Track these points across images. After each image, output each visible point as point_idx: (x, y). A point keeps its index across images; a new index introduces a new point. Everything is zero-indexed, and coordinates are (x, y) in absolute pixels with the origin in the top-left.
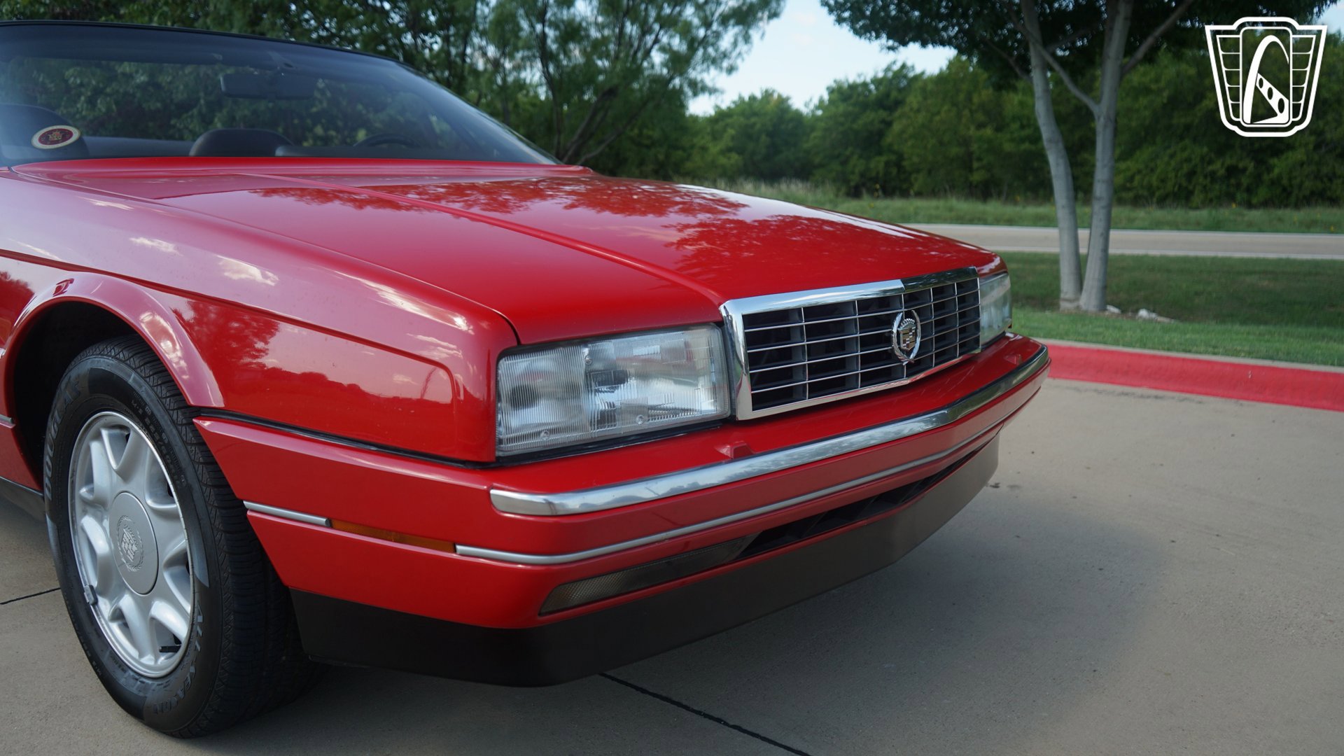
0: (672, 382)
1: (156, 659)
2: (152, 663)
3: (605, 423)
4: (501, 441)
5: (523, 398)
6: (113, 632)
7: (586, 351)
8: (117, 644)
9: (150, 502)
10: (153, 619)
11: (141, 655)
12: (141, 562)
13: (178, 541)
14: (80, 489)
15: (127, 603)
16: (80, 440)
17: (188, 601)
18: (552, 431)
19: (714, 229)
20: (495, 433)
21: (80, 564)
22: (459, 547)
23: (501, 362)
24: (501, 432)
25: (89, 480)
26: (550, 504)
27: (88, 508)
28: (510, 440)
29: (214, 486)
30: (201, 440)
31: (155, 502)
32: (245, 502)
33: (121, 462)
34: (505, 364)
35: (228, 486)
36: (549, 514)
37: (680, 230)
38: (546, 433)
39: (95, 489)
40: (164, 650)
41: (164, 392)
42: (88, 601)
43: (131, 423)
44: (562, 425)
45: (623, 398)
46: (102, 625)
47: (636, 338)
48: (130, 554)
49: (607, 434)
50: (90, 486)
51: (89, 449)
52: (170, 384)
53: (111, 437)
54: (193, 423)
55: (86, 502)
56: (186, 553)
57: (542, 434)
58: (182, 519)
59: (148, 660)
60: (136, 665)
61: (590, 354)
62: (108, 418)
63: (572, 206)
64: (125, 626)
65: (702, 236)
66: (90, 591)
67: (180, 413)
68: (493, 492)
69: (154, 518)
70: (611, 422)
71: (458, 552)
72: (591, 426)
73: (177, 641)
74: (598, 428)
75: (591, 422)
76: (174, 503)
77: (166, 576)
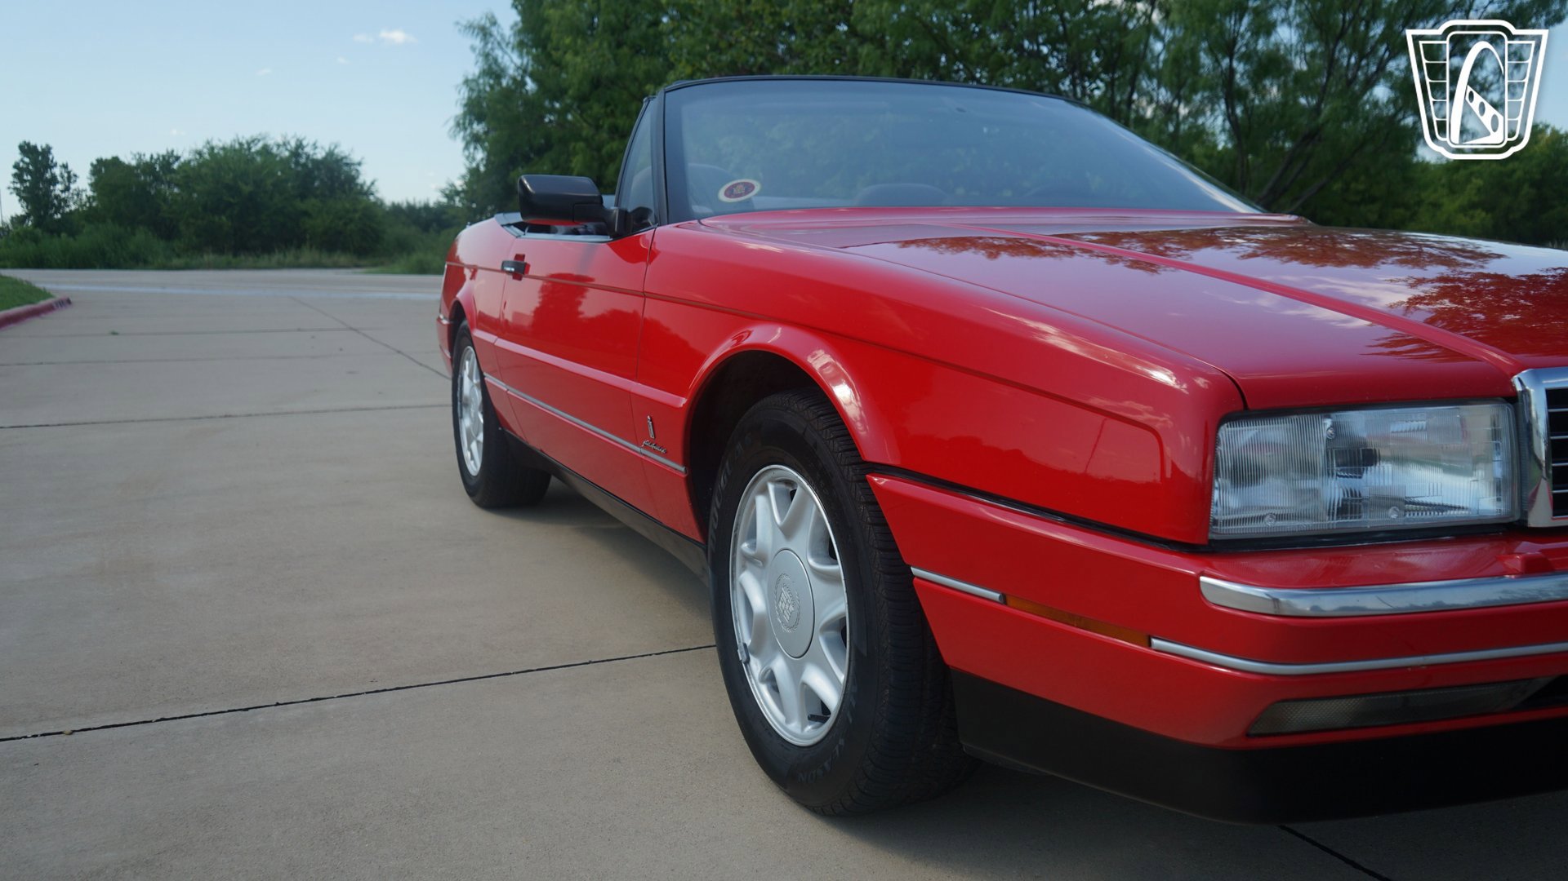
0: (1441, 470)
1: (803, 728)
2: (798, 731)
3: (1346, 513)
4: (1215, 522)
5: (1245, 475)
6: (762, 694)
7: (1328, 422)
8: (765, 707)
9: (811, 561)
10: (804, 684)
11: (788, 721)
12: (796, 623)
13: (836, 604)
14: (742, 543)
15: (779, 666)
16: (747, 493)
17: (842, 670)
18: (1279, 517)
19: (1461, 285)
20: (1210, 513)
21: (736, 621)
22: (1155, 642)
23: (1222, 428)
24: (1216, 512)
25: (752, 534)
26: (1276, 600)
27: (748, 564)
28: (1227, 522)
29: (881, 549)
30: (872, 498)
31: (817, 562)
32: (912, 569)
33: (785, 518)
34: (1225, 431)
35: (897, 550)
36: (1272, 612)
37: (1412, 286)
38: (1271, 517)
39: (758, 543)
40: (812, 718)
41: (836, 445)
42: (741, 659)
43: (799, 477)
44: (1292, 511)
45: (1373, 484)
46: (752, 685)
47: (1395, 410)
48: (786, 614)
49: (1349, 526)
50: (753, 541)
51: (754, 502)
52: (845, 438)
53: (776, 491)
54: (865, 481)
55: (747, 559)
56: (845, 618)
57: (1266, 519)
58: (843, 582)
59: (794, 726)
60: (782, 730)
61: (1334, 426)
62: (777, 472)
63: (1253, 255)
64: (775, 688)
65: (1443, 294)
66: (743, 650)
67: (850, 470)
68: (1203, 579)
69: (813, 579)
70: (1355, 513)
71: (1153, 647)
72: (1329, 515)
73: (825, 710)
74: (1338, 519)
75: (1329, 512)
76: (837, 564)
77: (821, 642)
